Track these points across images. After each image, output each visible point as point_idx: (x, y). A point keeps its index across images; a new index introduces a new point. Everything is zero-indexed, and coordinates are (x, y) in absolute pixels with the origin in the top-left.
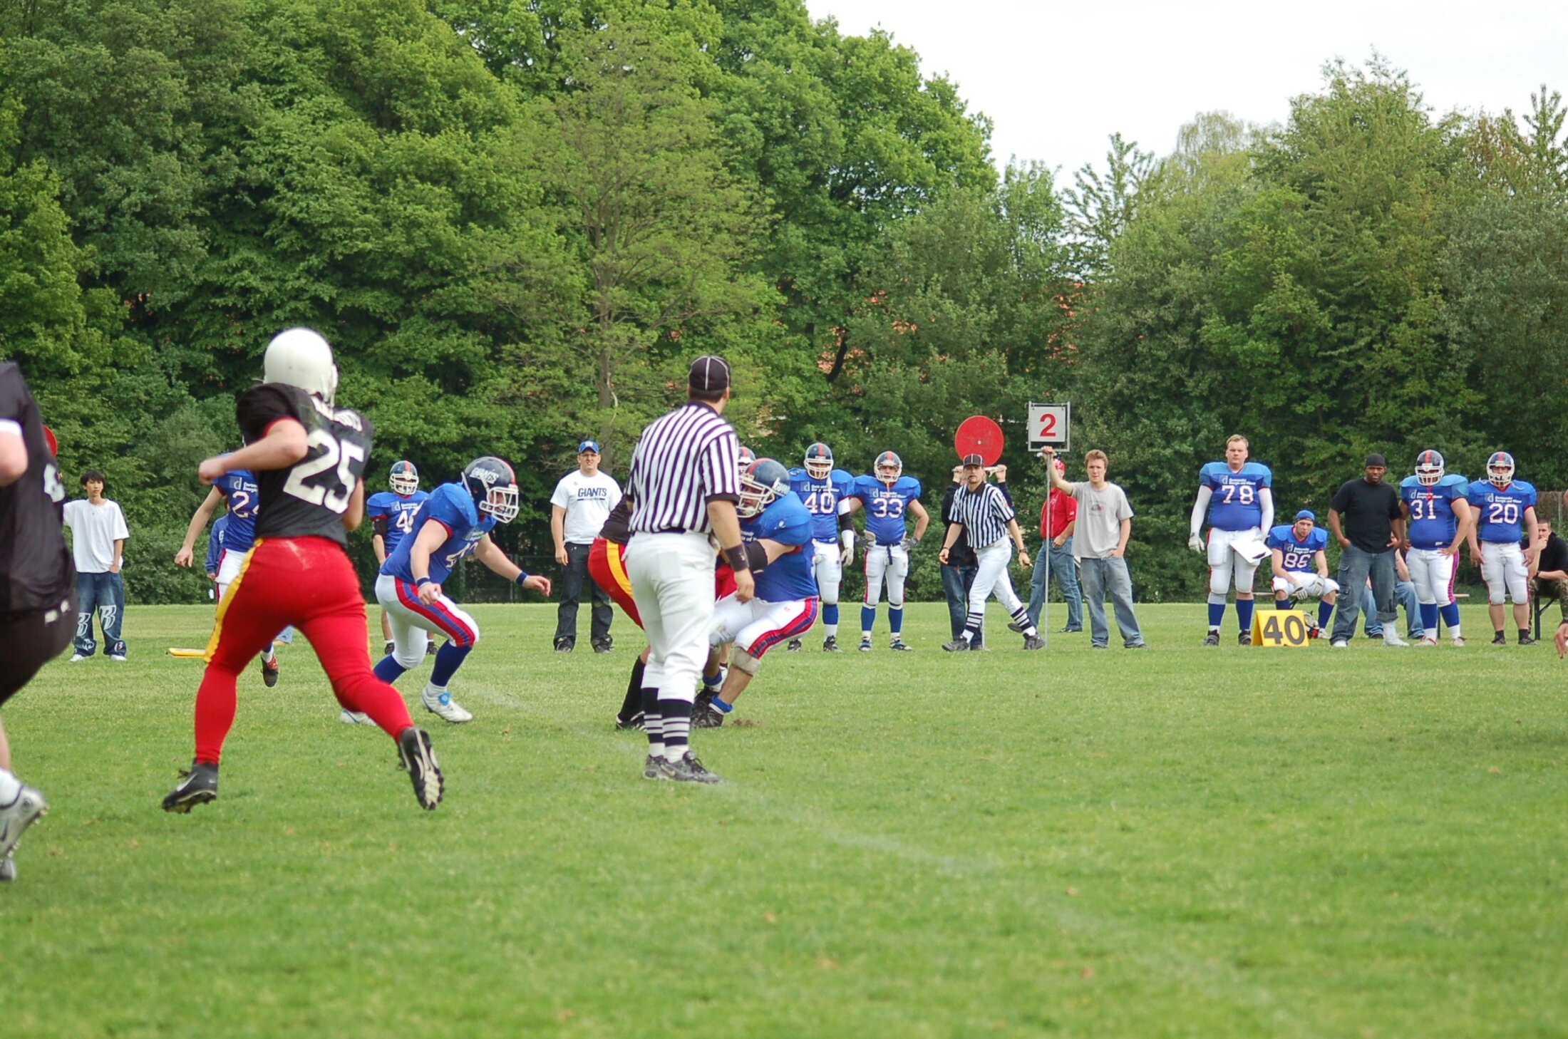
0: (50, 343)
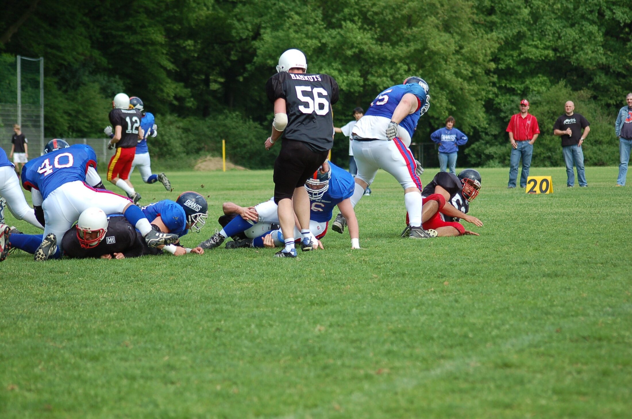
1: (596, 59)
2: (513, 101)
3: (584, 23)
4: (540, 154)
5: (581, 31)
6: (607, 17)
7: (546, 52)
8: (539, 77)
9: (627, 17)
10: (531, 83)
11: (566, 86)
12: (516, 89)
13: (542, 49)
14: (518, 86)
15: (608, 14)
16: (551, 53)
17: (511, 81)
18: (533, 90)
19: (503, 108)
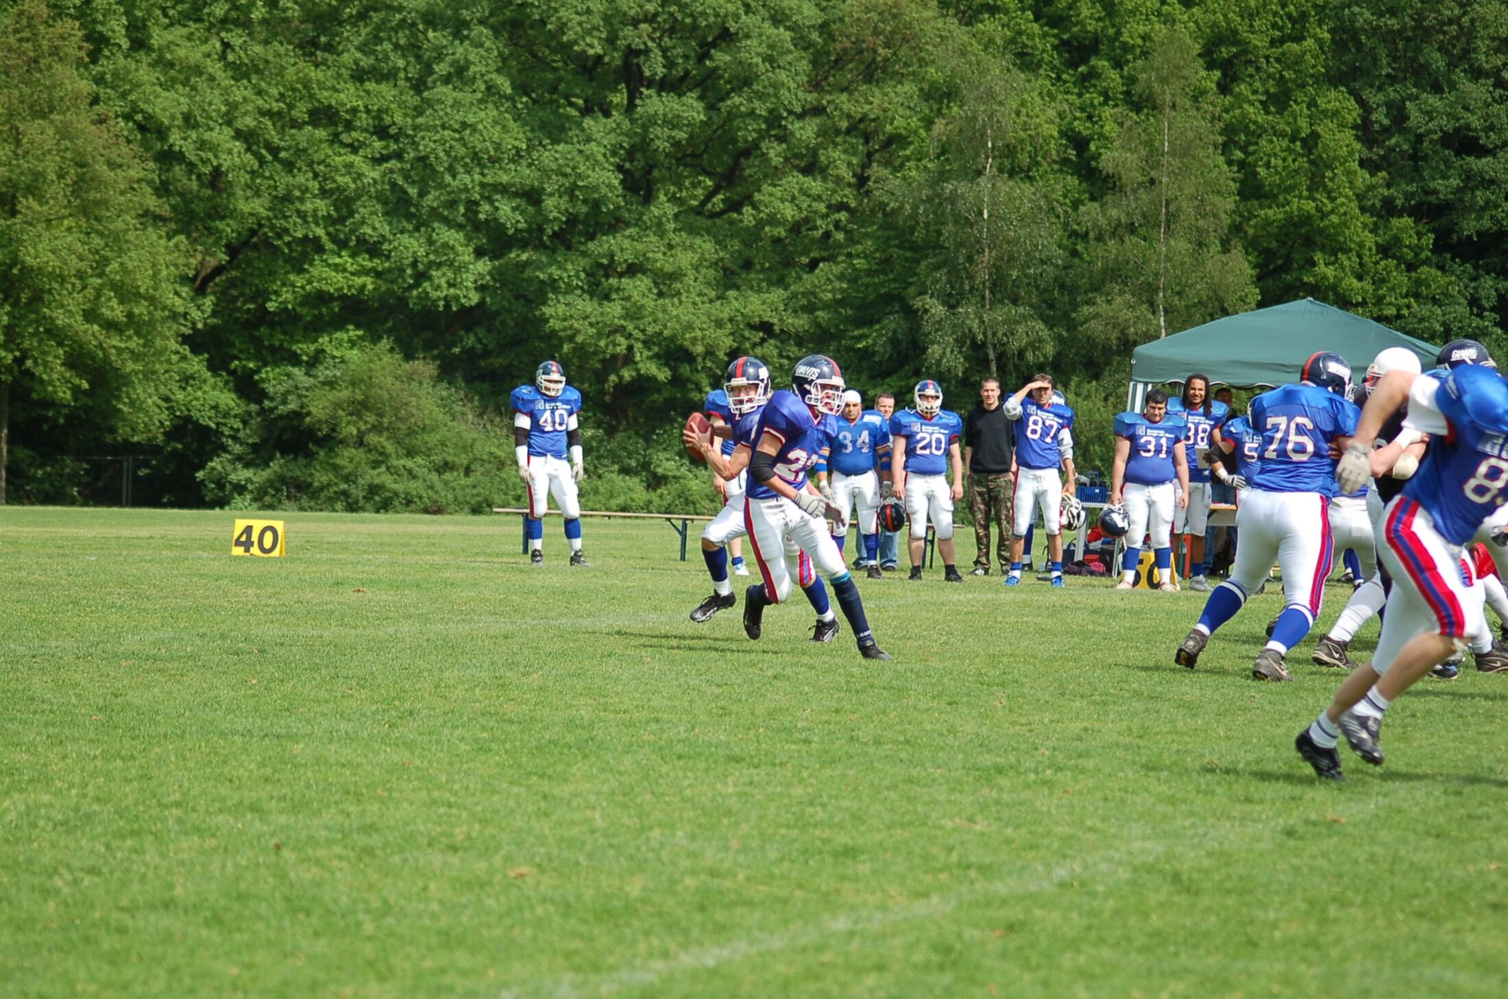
0: (1330, 272)
1: (457, 298)
2: (289, 375)
3: (436, 225)
4: (329, 485)
5: (431, 242)
6: (482, 216)
7: (359, 281)
8: (347, 331)
9: (520, 218)
10: (331, 341)
11: (392, 350)
12: (299, 351)
13: (352, 274)
14: (305, 348)
15: (485, 209)
16: (369, 282)
17: (292, 336)
18: (334, 357)
19: (271, 390)
